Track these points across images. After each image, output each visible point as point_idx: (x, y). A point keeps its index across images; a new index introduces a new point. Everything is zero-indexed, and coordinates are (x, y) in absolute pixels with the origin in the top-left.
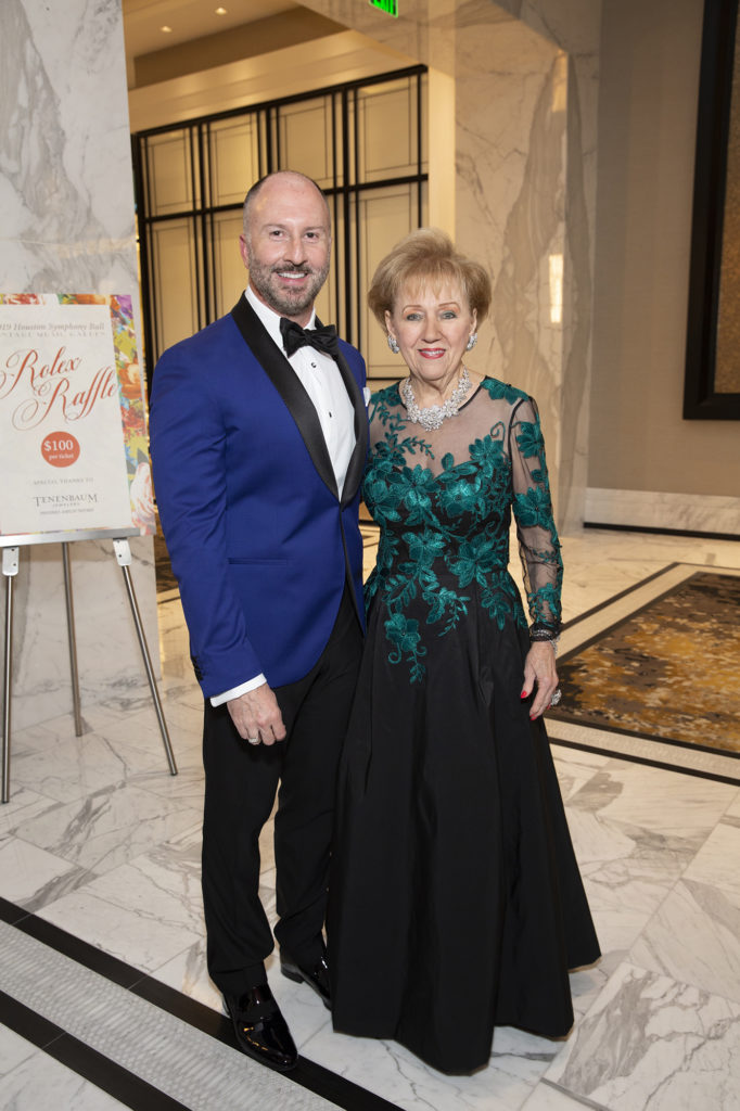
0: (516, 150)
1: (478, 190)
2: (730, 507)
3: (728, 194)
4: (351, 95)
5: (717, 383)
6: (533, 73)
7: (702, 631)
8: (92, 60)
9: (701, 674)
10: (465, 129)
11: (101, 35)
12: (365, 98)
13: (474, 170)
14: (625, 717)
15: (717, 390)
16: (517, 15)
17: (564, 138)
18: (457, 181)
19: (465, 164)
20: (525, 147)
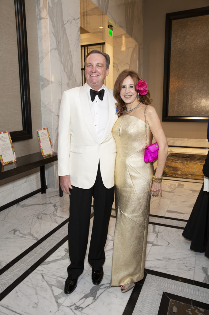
0: (127, 63)
1: (118, 71)
2: (172, 140)
3: (170, 75)
4: (86, 48)
5: (169, 114)
6: (130, 47)
7: (179, 162)
8: (77, 49)
9: (184, 169)
10: (115, 58)
11: (78, 45)
12: (90, 49)
13: (117, 66)
14: (176, 175)
15: (169, 115)
16: (131, 37)
17: (138, 62)
18: (113, 69)
19: (115, 65)
20: (129, 63)
